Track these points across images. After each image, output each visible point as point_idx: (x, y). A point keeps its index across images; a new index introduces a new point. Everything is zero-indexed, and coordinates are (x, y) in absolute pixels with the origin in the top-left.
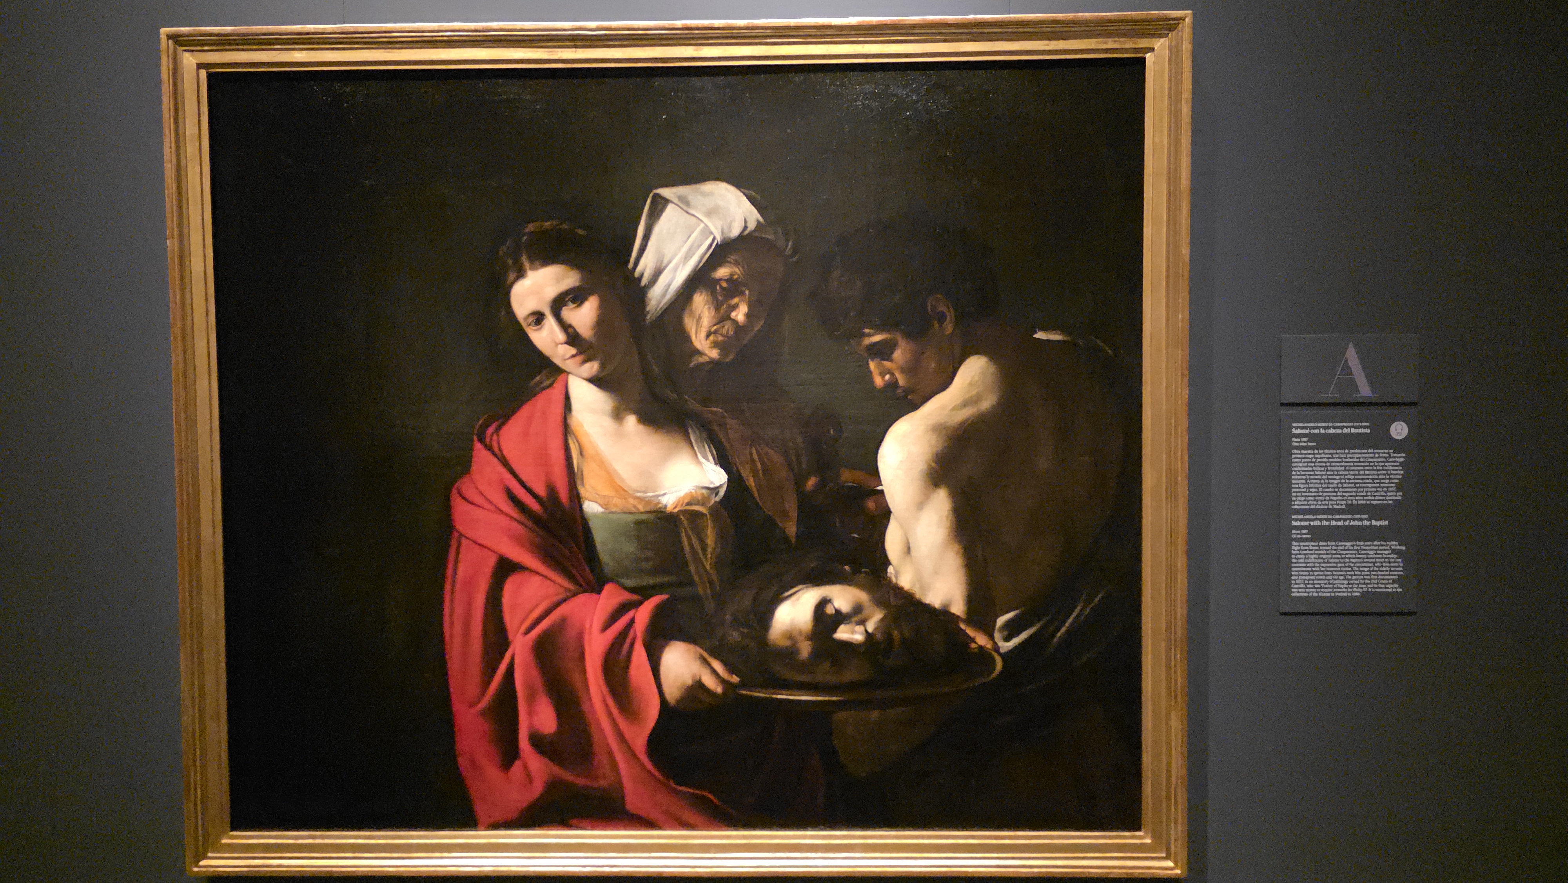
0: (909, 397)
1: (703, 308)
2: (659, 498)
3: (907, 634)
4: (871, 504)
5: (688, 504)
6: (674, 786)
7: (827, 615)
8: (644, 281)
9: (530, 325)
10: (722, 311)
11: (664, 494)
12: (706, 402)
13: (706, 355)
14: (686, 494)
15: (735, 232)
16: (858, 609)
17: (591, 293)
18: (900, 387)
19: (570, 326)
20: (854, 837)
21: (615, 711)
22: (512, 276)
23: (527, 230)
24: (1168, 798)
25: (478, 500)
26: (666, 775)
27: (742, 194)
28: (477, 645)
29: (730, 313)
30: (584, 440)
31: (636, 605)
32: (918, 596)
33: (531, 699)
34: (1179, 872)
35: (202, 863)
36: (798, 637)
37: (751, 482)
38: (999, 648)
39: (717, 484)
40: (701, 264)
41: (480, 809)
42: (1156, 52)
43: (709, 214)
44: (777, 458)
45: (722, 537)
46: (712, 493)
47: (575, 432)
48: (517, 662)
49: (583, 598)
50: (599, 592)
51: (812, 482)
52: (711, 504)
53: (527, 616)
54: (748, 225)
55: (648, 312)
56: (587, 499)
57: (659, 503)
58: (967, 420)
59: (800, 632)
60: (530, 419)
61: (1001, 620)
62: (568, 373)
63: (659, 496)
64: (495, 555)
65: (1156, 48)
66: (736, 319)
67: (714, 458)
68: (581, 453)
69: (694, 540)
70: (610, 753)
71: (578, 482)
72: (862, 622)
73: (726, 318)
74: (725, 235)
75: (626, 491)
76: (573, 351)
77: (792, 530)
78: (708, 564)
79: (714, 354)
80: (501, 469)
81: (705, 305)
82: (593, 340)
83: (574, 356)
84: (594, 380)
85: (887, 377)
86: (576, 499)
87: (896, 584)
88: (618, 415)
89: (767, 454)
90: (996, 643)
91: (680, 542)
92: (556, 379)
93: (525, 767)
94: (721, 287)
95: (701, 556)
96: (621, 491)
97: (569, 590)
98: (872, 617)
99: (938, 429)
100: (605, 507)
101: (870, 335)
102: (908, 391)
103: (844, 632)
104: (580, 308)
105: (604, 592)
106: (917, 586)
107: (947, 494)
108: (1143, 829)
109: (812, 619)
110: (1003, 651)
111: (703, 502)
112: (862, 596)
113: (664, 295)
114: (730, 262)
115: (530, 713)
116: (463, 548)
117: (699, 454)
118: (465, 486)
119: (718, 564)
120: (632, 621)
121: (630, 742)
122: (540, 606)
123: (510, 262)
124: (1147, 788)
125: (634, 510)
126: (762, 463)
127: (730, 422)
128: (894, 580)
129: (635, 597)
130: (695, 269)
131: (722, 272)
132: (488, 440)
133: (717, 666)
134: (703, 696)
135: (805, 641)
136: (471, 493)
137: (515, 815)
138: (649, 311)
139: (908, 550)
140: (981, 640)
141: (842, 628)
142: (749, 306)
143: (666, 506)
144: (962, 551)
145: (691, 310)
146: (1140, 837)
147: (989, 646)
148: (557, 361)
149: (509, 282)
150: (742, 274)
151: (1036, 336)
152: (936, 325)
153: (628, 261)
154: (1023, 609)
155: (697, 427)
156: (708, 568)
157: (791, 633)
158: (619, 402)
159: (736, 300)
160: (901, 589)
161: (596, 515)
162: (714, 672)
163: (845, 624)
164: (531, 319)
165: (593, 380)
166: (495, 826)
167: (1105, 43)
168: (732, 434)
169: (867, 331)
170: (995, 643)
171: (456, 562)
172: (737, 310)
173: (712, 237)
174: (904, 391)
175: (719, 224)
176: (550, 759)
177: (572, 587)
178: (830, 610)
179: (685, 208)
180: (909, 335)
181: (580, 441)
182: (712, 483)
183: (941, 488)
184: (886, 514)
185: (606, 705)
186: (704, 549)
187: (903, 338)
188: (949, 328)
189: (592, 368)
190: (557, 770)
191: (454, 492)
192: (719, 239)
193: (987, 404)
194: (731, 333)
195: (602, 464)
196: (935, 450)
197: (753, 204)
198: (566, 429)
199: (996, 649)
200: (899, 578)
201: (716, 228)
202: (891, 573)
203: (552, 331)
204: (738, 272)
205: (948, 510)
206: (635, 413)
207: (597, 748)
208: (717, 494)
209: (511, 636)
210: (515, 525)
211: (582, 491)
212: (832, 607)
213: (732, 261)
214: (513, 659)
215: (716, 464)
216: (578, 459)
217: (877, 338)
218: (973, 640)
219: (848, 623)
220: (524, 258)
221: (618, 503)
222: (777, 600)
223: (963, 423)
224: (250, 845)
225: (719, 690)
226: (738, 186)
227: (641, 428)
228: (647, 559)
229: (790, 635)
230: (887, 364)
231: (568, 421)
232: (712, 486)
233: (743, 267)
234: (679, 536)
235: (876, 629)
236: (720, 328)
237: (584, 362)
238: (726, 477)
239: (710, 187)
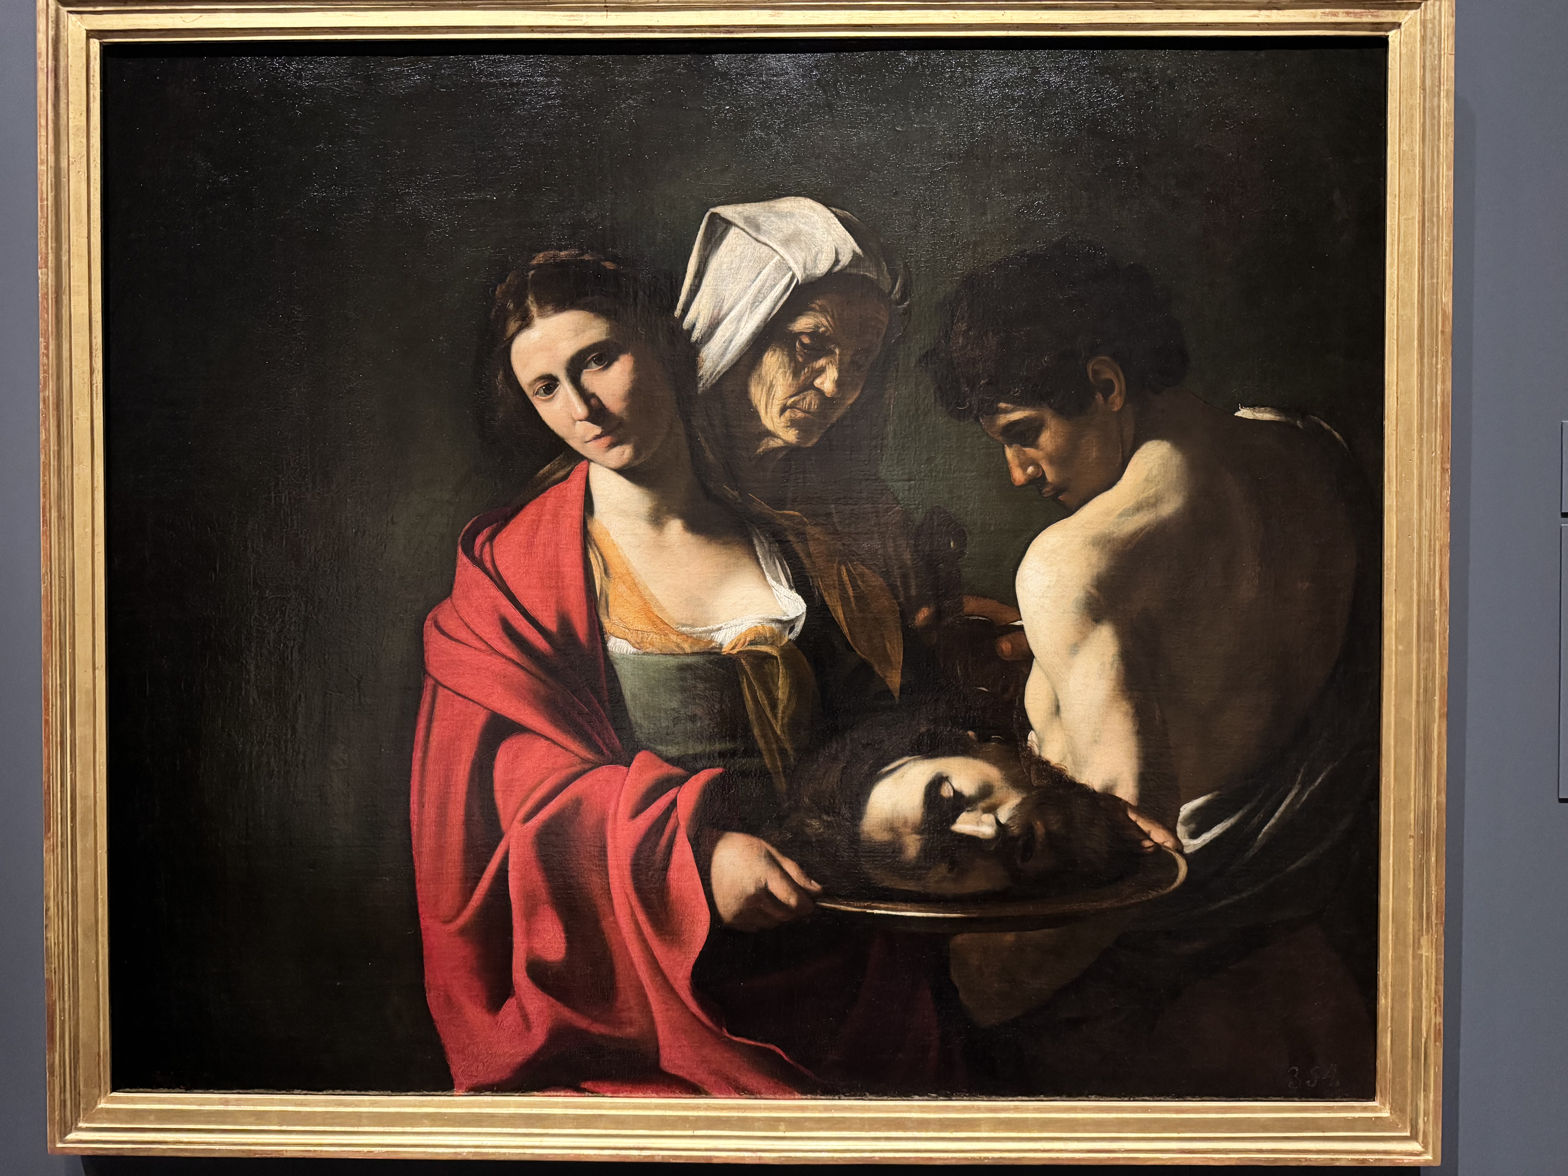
0: (1060, 497)
1: (777, 372)
2: (712, 634)
3: (1055, 827)
4: (1005, 646)
5: (751, 643)
6: (728, 1035)
7: (942, 798)
8: (696, 335)
9: (537, 393)
10: (802, 378)
11: (719, 629)
12: (780, 503)
13: (778, 437)
14: (750, 629)
15: (822, 268)
16: (986, 791)
17: (621, 351)
18: (1048, 483)
19: (594, 395)
20: (979, 1110)
21: (647, 929)
22: (513, 326)
23: (534, 262)
24: (1416, 1055)
25: (464, 635)
26: (719, 1023)
27: (832, 215)
28: (456, 836)
29: (814, 380)
30: (609, 553)
31: (680, 781)
32: (1070, 773)
33: (530, 914)
34: (1429, 1157)
35: (71, 1136)
36: (901, 830)
37: (839, 614)
38: (1182, 847)
39: (792, 616)
40: (775, 312)
41: (457, 1066)
42: (1403, 28)
43: (787, 242)
44: (877, 581)
45: (797, 686)
46: (785, 628)
47: (598, 542)
48: (512, 859)
49: (604, 772)
50: (628, 765)
51: (923, 614)
52: (784, 643)
53: (527, 797)
54: (840, 258)
55: (701, 378)
56: (613, 635)
57: (711, 641)
58: (1142, 529)
59: (906, 823)
60: (536, 524)
61: (1186, 809)
62: (590, 461)
63: (713, 631)
64: (485, 711)
65: (1403, 23)
66: (822, 388)
67: (788, 580)
68: (606, 571)
69: (760, 694)
70: (640, 989)
71: (602, 611)
72: (992, 809)
73: (808, 386)
74: (808, 272)
75: (667, 624)
76: (598, 430)
77: (895, 680)
78: (778, 727)
79: (791, 436)
80: (495, 592)
81: (779, 368)
82: (625, 415)
83: (597, 437)
84: (625, 472)
85: (1030, 469)
86: (598, 633)
87: (1040, 756)
88: (657, 520)
89: (862, 575)
90: (1180, 841)
91: (741, 694)
92: (572, 470)
93: (521, 1008)
94: (802, 344)
95: (770, 715)
96: (660, 624)
97: (584, 761)
98: (1005, 803)
99: (1102, 542)
100: (637, 646)
101: (1006, 411)
102: (1059, 489)
103: (966, 823)
104: (605, 372)
105: (635, 763)
106: (1069, 759)
107: (1112, 632)
108: (1378, 1097)
109: (922, 803)
110: (1187, 851)
111: (772, 640)
112: (991, 772)
113: (723, 355)
114: (813, 309)
115: (529, 933)
116: (439, 700)
117: (767, 574)
118: (445, 614)
119: (794, 725)
120: (673, 804)
121: (667, 971)
122: (546, 782)
123: (511, 306)
124: (1385, 1041)
125: (678, 651)
126: (855, 586)
127: (812, 530)
128: (1036, 750)
129: (677, 771)
130: (767, 319)
131: (803, 323)
132: (477, 553)
133: (790, 867)
134: (770, 910)
135: (912, 834)
136: (451, 624)
137: (505, 1074)
138: (702, 375)
139: (1057, 710)
140: (1159, 836)
141: (964, 816)
142: (840, 371)
143: (721, 646)
144: (1131, 711)
145: (760, 376)
146: (1373, 1109)
147: (1169, 844)
148: (574, 444)
149: (510, 332)
150: (831, 326)
151: (1238, 414)
152: (1099, 397)
153: (675, 307)
154: (1216, 793)
155: (765, 536)
156: (779, 732)
157: (891, 824)
158: (658, 500)
159: (822, 362)
160: (1047, 763)
161: (624, 657)
162: (786, 875)
163: (968, 811)
164: (539, 385)
165: (623, 471)
166: (477, 1089)
167: (1335, 15)
168: (813, 547)
169: (1003, 405)
170: (1177, 840)
171: (430, 721)
172: (824, 376)
173: (791, 273)
174: (1053, 489)
175: (800, 256)
176: (558, 998)
177: (590, 756)
178: (946, 791)
179: (754, 234)
180: (1061, 412)
181: (604, 555)
182: (785, 614)
183: (1103, 624)
184: (1027, 659)
185: (636, 923)
186: (774, 706)
187: (1053, 416)
188: (1117, 401)
189: (623, 454)
190: (567, 1014)
191: (428, 623)
192: (799, 276)
193: (1170, 507)
194: (814, 407)
195: (634, 586)
196: (1095, 571)
197: (847, 229)
198: (586, 538)
199: (1179, 848)
200: (1043, 748)
201: (796, 263)
202: (1032, 741)
203: (568, 402)
204: (826, 323)
205: (1114, 655)
206: (681, 515)
207: (622, 982)
208: (792, 629)
209: (504, 825)
210: (512, 669)
211: (607, 624)
212: (950, 787)
213: (817, 308)
214: (507, 853)
215: (791, 588)
216: (602, 579)
217: (1017, 415)
218: (1147, 836)
219: (972, 811)
220: (530, 300)
221: (656, 641)
222: (873, 777)
223: (1135, 534)
224: (136, 1111)
225: (793, 901)
226: (827, 205)
227: (689, 536)
228: (693, 718)
229: (892, 828)
230: (1030, 451)
231: (589, 527)
232: (785, 618)
233: (833, 317)
234: (739, 684)
235: (1010, 819)
236: (799, 400)
237: (612, 446)
238: (804, 606)
239: (787, 204)
